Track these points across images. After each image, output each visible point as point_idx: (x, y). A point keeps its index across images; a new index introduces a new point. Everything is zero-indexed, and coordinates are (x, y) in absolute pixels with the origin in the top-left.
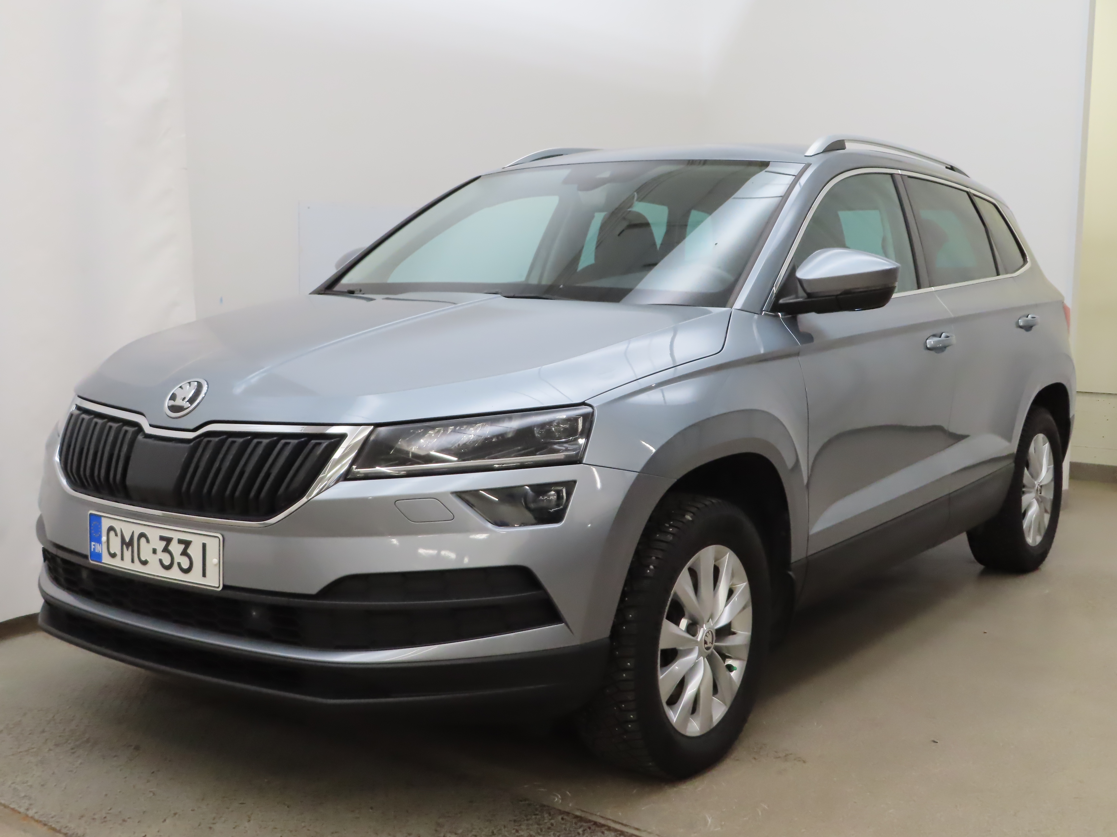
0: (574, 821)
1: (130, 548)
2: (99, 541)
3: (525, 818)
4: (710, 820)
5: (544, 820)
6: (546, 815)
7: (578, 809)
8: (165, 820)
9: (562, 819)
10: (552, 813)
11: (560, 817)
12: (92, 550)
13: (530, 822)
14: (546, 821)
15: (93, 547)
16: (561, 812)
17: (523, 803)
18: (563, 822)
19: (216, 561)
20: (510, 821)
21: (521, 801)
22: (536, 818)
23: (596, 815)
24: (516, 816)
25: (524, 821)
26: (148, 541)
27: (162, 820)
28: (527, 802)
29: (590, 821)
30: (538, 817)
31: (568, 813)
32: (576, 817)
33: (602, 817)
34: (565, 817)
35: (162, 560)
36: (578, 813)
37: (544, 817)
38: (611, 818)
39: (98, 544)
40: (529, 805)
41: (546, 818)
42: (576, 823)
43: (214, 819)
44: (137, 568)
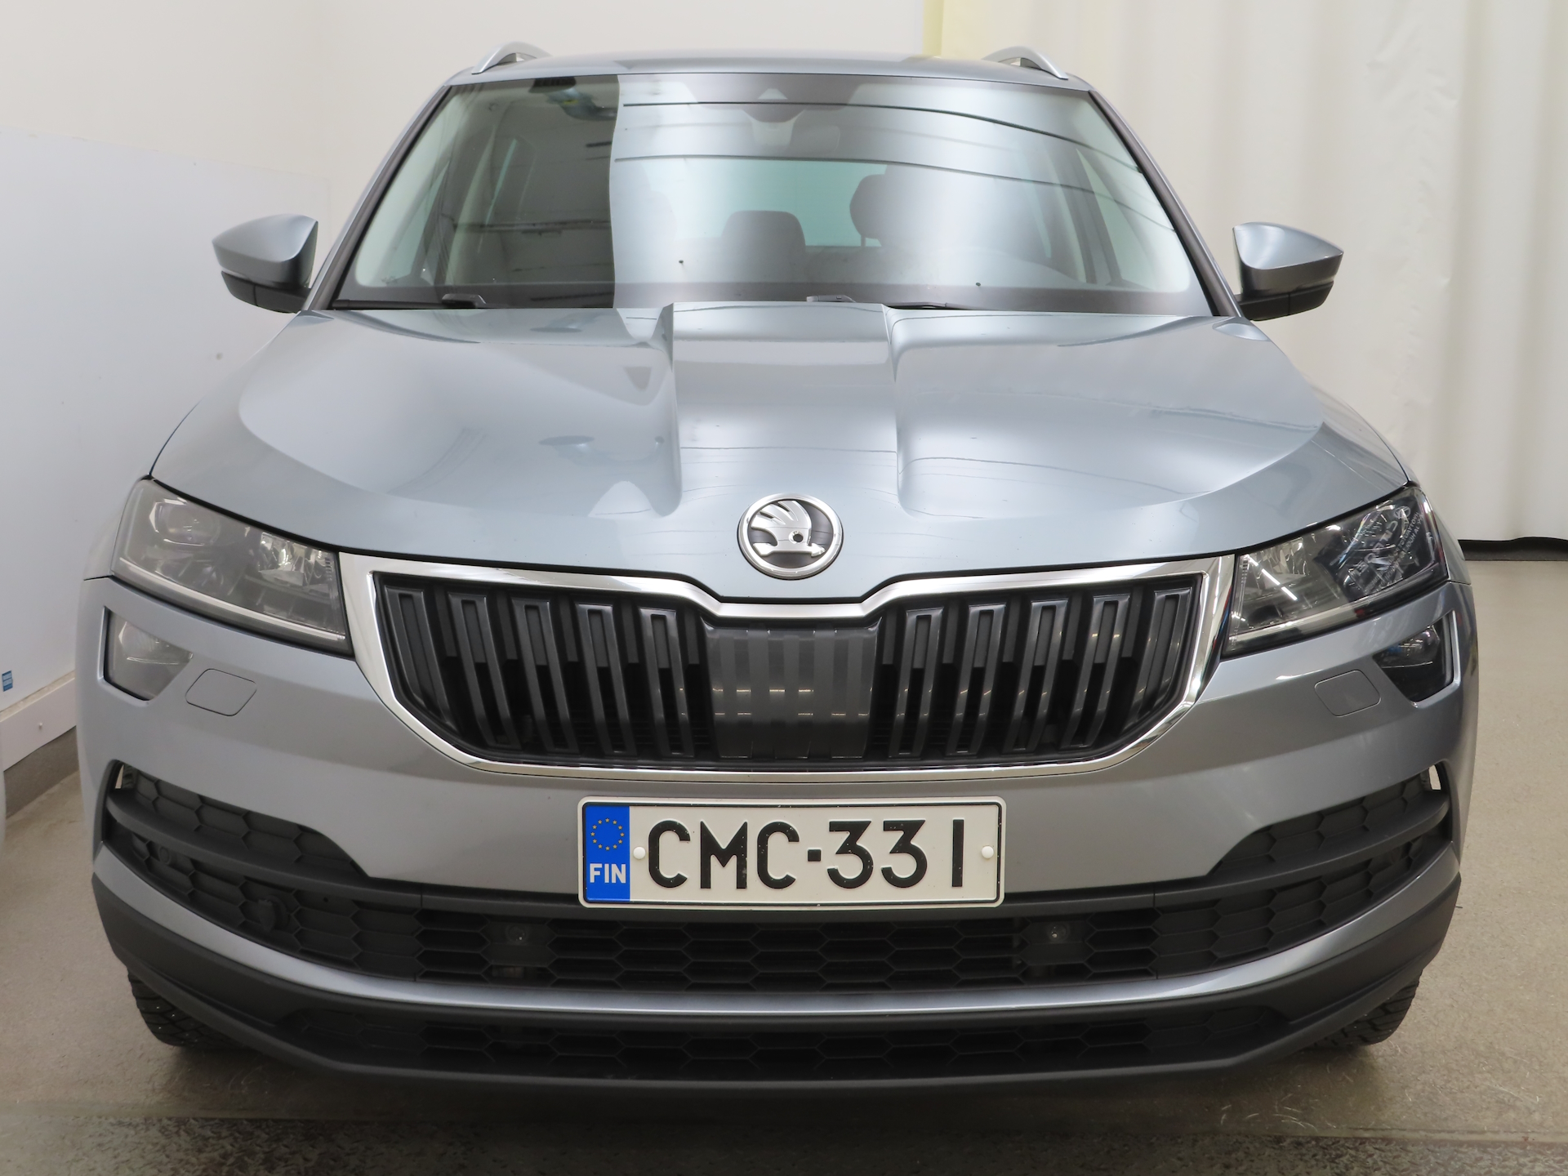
1: (733, 861)
2: (621, 856)
12: (592, 880)
15: (593, 874)
19: (989, 851)
26: (793, 837)
35: (837, 870)
39: (614, 866)
44: (758, 896)
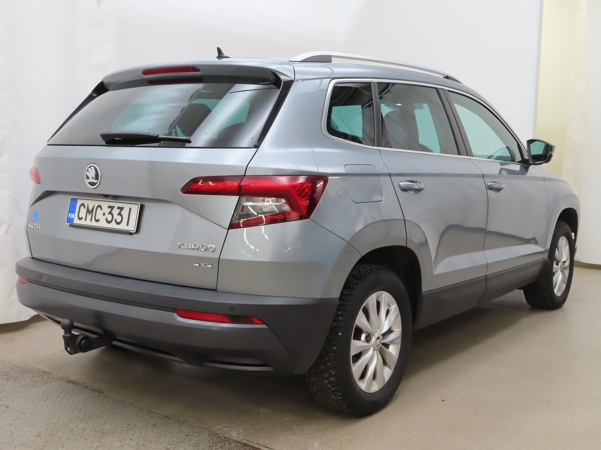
0: (242, 446)
3: (215, 445)
4: (316, 445)
5: (225, 446)
6: (227, 443)
7: (245, 439)
8: (16, 447)
9: (235, 445)
10: (230, 442)
11: (234, 444)
13: (218, 447)
14: (226, 446)
16: (235, 441)
17: (215, 436)
18: (235, 447)
20: (207, 446)
21: (214, 435)
22: (221, 445)
23: (254, 443)
24: (210, 444)
25: (214, 446)
27: (14, 447)
28: (217, 436)
29: (250, 446)
30: (222, 444)
31: (239, 442)
32: (243, 444)
33: (257, 444)
34: (237, 444)
36: (244, 442)
37: (225, 444)
38: (262, 444)
40: (218, 437)
41: (227, 445)
42: (242, 448)
43: (43, 446)
